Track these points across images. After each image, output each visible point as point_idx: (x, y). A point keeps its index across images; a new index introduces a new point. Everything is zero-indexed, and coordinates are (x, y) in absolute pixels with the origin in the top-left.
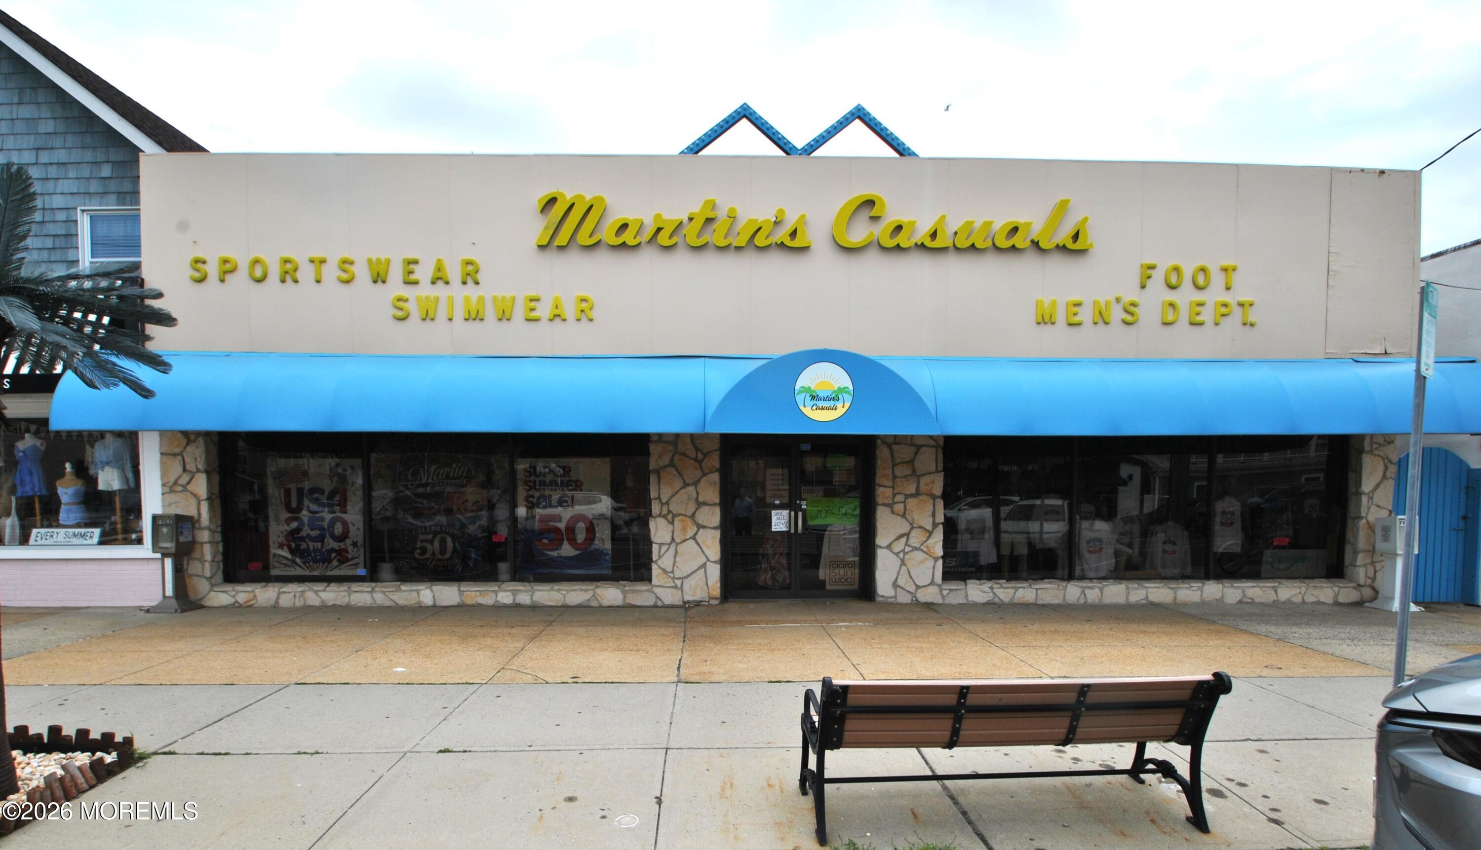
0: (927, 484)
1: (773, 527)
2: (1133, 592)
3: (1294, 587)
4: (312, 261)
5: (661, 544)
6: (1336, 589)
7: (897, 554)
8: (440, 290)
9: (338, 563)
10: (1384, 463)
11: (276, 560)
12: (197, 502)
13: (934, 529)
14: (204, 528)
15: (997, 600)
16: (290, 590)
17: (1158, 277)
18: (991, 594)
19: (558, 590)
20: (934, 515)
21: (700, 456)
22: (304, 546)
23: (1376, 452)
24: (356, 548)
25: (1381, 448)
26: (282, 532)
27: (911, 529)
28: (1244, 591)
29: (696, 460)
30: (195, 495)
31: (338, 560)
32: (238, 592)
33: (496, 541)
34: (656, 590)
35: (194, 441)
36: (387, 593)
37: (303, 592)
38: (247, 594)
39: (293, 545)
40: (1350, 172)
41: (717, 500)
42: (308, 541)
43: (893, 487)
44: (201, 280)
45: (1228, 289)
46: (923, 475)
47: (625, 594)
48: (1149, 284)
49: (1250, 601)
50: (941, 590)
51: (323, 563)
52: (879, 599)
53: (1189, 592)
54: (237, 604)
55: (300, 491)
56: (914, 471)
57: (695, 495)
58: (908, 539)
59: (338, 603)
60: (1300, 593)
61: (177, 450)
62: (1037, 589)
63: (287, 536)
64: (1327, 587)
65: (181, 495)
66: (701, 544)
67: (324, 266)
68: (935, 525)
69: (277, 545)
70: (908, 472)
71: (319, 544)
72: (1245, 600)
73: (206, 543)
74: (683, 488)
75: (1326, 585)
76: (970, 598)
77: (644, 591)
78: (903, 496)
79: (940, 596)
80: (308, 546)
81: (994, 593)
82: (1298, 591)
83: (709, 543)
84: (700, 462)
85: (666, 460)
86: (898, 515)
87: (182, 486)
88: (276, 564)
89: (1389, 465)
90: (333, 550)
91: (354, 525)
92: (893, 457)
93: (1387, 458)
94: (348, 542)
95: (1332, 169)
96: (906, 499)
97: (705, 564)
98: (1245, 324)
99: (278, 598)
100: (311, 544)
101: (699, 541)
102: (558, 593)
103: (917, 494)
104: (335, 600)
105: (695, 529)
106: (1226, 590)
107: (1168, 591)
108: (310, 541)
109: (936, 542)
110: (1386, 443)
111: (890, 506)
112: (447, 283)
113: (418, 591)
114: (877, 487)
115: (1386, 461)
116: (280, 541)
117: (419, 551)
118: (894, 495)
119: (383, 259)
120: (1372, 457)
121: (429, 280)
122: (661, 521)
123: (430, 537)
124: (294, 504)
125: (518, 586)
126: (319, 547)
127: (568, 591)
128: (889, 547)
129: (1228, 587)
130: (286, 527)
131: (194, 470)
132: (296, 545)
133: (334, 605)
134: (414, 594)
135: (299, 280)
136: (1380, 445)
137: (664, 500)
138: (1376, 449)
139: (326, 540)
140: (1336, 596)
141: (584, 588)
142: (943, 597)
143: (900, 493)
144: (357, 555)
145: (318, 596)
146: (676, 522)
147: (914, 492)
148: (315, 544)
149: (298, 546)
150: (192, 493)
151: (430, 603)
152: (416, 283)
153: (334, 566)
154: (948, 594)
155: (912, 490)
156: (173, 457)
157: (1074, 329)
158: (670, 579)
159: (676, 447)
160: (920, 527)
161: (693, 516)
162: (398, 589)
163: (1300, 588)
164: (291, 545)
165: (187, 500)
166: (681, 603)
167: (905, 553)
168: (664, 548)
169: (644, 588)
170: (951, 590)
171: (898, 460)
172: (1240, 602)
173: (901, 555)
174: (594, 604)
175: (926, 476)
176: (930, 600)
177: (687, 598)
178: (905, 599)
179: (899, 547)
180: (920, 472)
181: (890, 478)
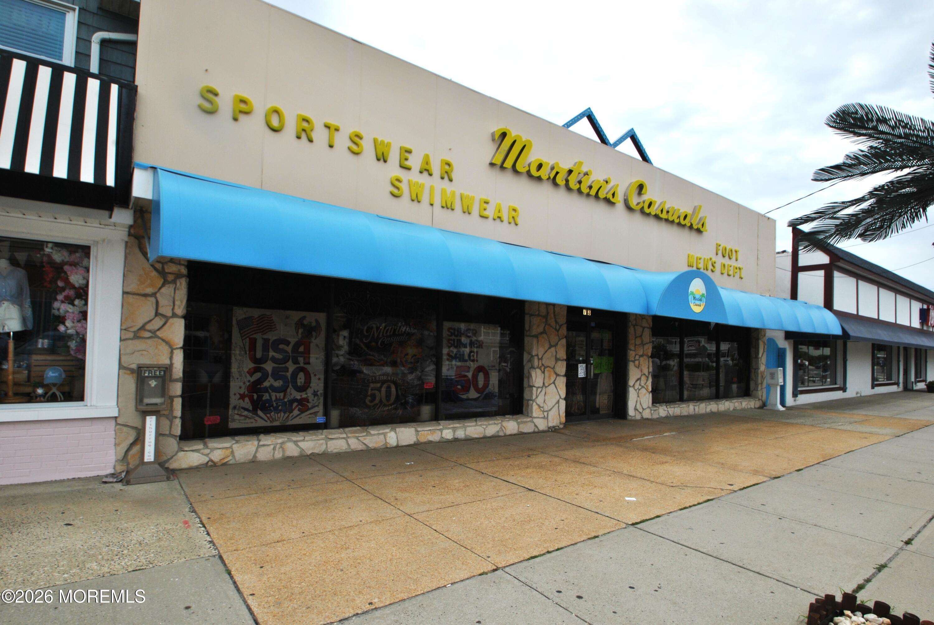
0: (646, 349)
1: (579, 375)
4: (327, 127)
5: (538, 388)
6: (754, 401)
7: (636, 390)
8: (424, 179)
9: (299, 413)
10: (764, 345)
11: (236, 412)
12: (170, 350)
13: (649, 375)
14: (177, 380)
16: (269, 443)
17: (721, 250)
19: (481, 425)
20: (648, 368)
21: (558, 327)
22: (266, 397)
23: (762, 339)
24: (316, 398)
26: (244, 383)
27: (641, 376)
28: (734, 404)
29: (556, 329)
30: (167, 343)
31: (299, 410)
32: (213, 450)
33: (427, 387)
34: (535, 420)
35: (174, 282)
36: (360, 438)
37: (283, 443)
38: (224, 450)
39: (255, 396)
41: (565, 357)
42: (270, 391)
43: (635, 351)
44: (211, 112)
45: (737, 260)
47: (518, 424)
48: (718, 253)
50: (651, 410)
51: (285, 413)
52: (629, 418)
54: (210, 463)
55: (266, 341)
56: (642, 342)
57: (555, 354)
58: (640, 381)
59: (316, 451)
61: (149, 290)
62: (681, 408)
63: (248, 388)
64: (752, 401)
65: (150, 341)
66: (557, 387)
67: (336, 134)
68: (649, 373)
69: (238, 396)
70: (640, 342)
71: (282, 395)
73: (177, 397)
74: (550, 348)
76: (660, 415)
77: (528, 422)
78: (639, 356)
79: (650, 414)
80: (270, 396)
81: (668, 411)
83: (561, 386)
84: (558, 331)
85: (541, 329)
86: (637, 367)
87: (150, 331)
88: (236, 417)
90: (295, 400)
91: (315, 375)
92: (635, 333)
93: (765, 342)
94: (310, 391)
96: (639, 358)
97: (559, 401)
98: (740, 278)
99: (257, 451)
100: (274, 395)
101: (557, 385)
102: (480, 428)
104: (313, 448)
105: (555, 376)
108: (273, 391)
109: (649, 383)
111: (634, 362)
112: (430, 175)
113: (385, 435)
114: (629, 351)
116: (242, 392)
117: (369, 398)
118: (635, 355)
119: (386, 142)
120: (761, 341)
121: (418, 170)
122: (538, 371)
123: (379, 385)
124: (259, 355)
125: (456, 423)
126: (282, 398)
127: (487, 426)
128: (633, 386)
130: (249, 378)
131: (169, 314)
132: (258, 396)
133: (312, 454)
134: (382, 437)
135: (314, 140)
136: (763, 336)
137: (540, 357)
139: (288, 390)
140: (755, 404)
141: (496, 422)
142: (652, 414)
143: (637, 354)
144: (316, 404)
145: (297, 446)
146: (546, 372)
147: (642, 354)
148: (278, 395)
149: (260, 397)
150: (163, 340)
151: (395, 444)
152: (409, 169)
153: (295, 415)
154: (653, 412)
156: (143, 298)
158: (541, 413)
159: (546, 320)
160: (644, 374)
161: (554, 368)
162: (369, 434)
163: (747, 402)
164: (253, 396)
165: (157, 348)
166: (547, 429)
167: (639, 390)
168: (539, 390)
169: (529, 419)
170: (655, 410)
171: (636, 336)
173: (638, 390)
174: (501, 434)
175: (646, 344)
176: (647, 417)
177: (551, 425)
178: (638, 417)
179: (637, 386)
180: (644, 342)
181: (634, 345)
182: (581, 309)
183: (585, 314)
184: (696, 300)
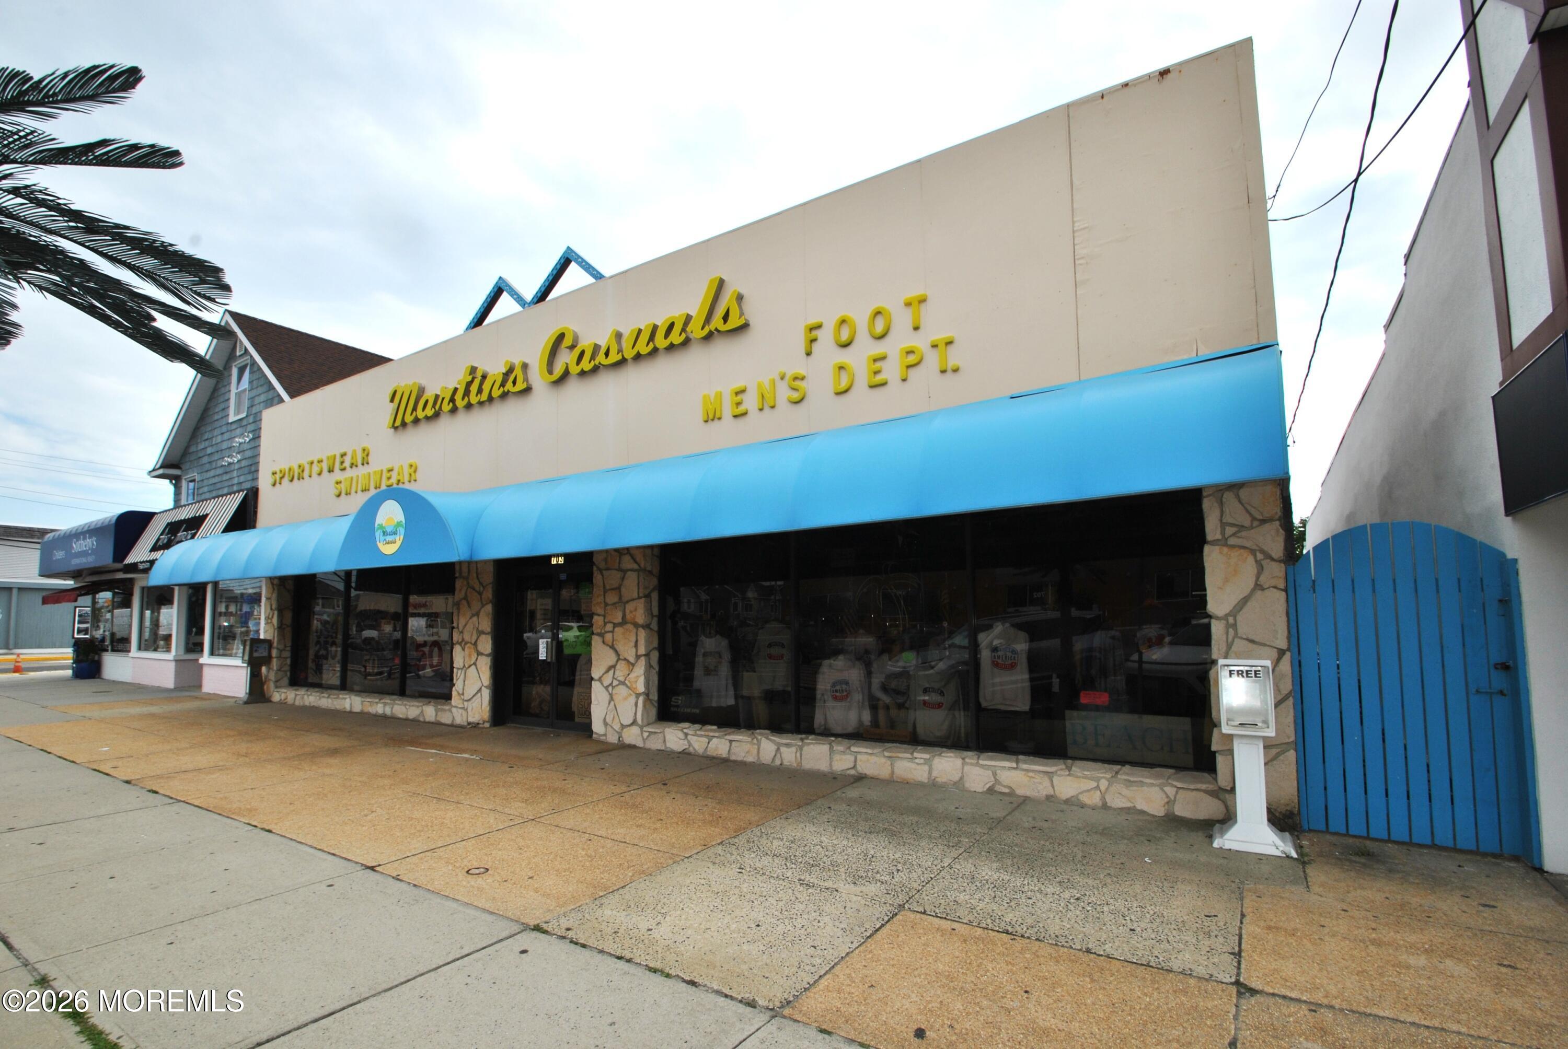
0: (631, 612)
1: (538, 654)
2: (837, 757)
3: (1086, 777)
4: (309, 463)
5: (458, 669)
6: (1170, 791)
7: (607, 688)
8: (354, 472)
10: (1256, 561)
12: (274, 630)
13: (637, 661)
15: (691, 749)
17: (826, 337)
18: (686, 742)
19: (405, 705)
20: (636, 646)
21: (481, 587)
23: (1232, 541)
25: (1243, 534)
27: (617, 661)
28: (995, 774)
29: (480, 592)
34: (453, 710)
35: (275, 589)
40: (1102, 97)
41: (489, 630)
43: (604, 616)
45: (916, 328)
46: (628, 602)
48: (816, 347)
49: (1007, 791)
50: (642, 732)
52: (594, 736)
53: (913, 766)
56: (620, 598)
57: (477, 624)
58: (615, 671)
60: (1098, 787)
61: (270, 596)
62: (731, 741)
64: (1152, 785)
65: (270, 625)
66: (479, 670)
67: (313, 466)
68: (638, 657)
70: (616, 599)
72: (999, 788)
74: (471, 618)
75: (1152, 781)
76: (668, 745)
77: (447, 710)
78: (612, 625)
79: (640, 738)
81: (689, 742)
82: (1094, 784)
83: (483, 669)
84: (482, 595)
85: (463, 593)
86: (608, 645)
87: (270, 619)
89: (1264, 563)
92: (603, 583)
93: (1262, 551)
95: (1068, 106)
96: (614, 628)
97: (481, 688)
98: (943, 372)
101: (478, 667)
102: (404, 708)
103: (624, 622)
105: (478, 655)
106: (966, 768)
107: (883, 760)
109: (638, 677)
110: (1256, 523)
111: (601, 635)
114: (593, 616)
115: (1260, 556)
118: (605, 624)
120: (1225, 550)
121: (349, 466)
122: (459, 648)
127: (410, 707)
128: (600, 680)
129: (972, 764)
131: (274, 608)
135: (304, 477)
136: (1242, 527)
137: (460, 630)
138: (1234, 535)
140: (1170, 802)
141: (418, 704)
142: (644, 740)
143: (610, 622)
146: (466, 649)
147: (621, 621)
150: (273, 624)
152: (345, 469)
154: (648, 736)
155: (619, 620)
156: (268, 600)
157: (741, 421)
158: (461, 701)
159: (468, 581)
160: (625, 659)
161: (475, 644)
163: (1098, 780)
165: (271, 628)
166: (466, 724)
167: (613, 688)
168: (460, 672)
169: (447, 707)
170: (651, 733)
171: (608, 587)
172: (991, 791)
173: (610, 689)
174: (421, 719)
175: (631, 603)
176: (633, 743)
177: (471, 720)
178: (612, 739)
179: (607, 680)
180: (624, 599)
181: (603, 605)
182: (549, 557)
183: (555, 562)
184: (387, 535)
